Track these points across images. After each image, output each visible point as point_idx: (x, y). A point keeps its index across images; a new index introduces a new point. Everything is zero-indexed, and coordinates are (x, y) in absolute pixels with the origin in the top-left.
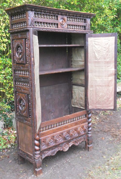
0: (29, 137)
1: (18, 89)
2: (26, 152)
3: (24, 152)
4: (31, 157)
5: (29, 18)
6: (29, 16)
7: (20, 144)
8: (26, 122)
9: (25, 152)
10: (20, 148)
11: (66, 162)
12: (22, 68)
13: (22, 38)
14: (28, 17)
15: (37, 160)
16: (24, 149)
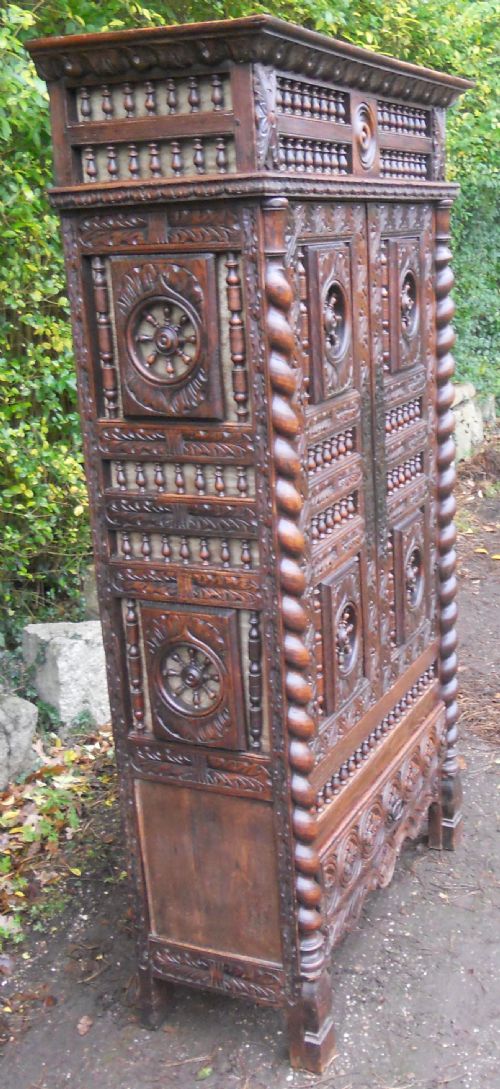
0: (244, 862)
1: (148, 581)
2: (221, 953)
3: (196, 955)
4: (263, 976)
5: (259, 112)
6: (257, 103)
7: (161, 913)
8: (224, 777)
9: (210, 951)
10: (154, 934)
11: (394, 945)
12: (183, 445)
13: (189, 244)
14: (253, 110)
15: (315, 987)
16: (200, 936)
